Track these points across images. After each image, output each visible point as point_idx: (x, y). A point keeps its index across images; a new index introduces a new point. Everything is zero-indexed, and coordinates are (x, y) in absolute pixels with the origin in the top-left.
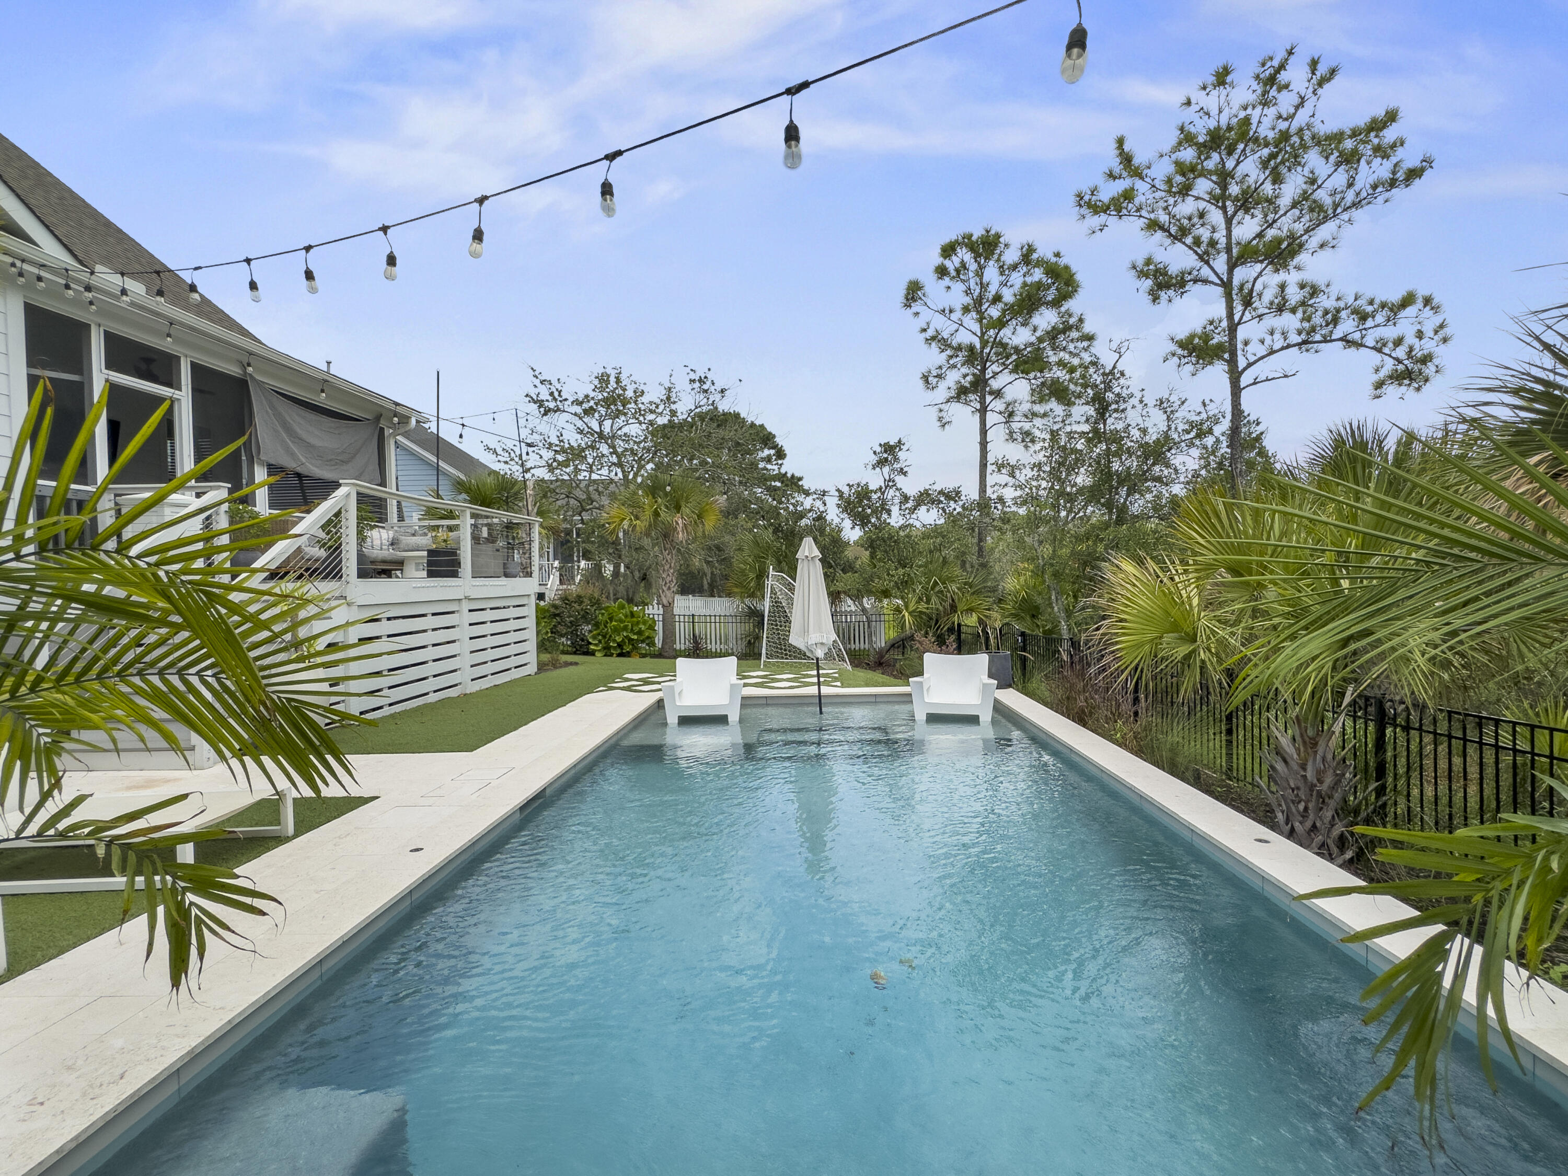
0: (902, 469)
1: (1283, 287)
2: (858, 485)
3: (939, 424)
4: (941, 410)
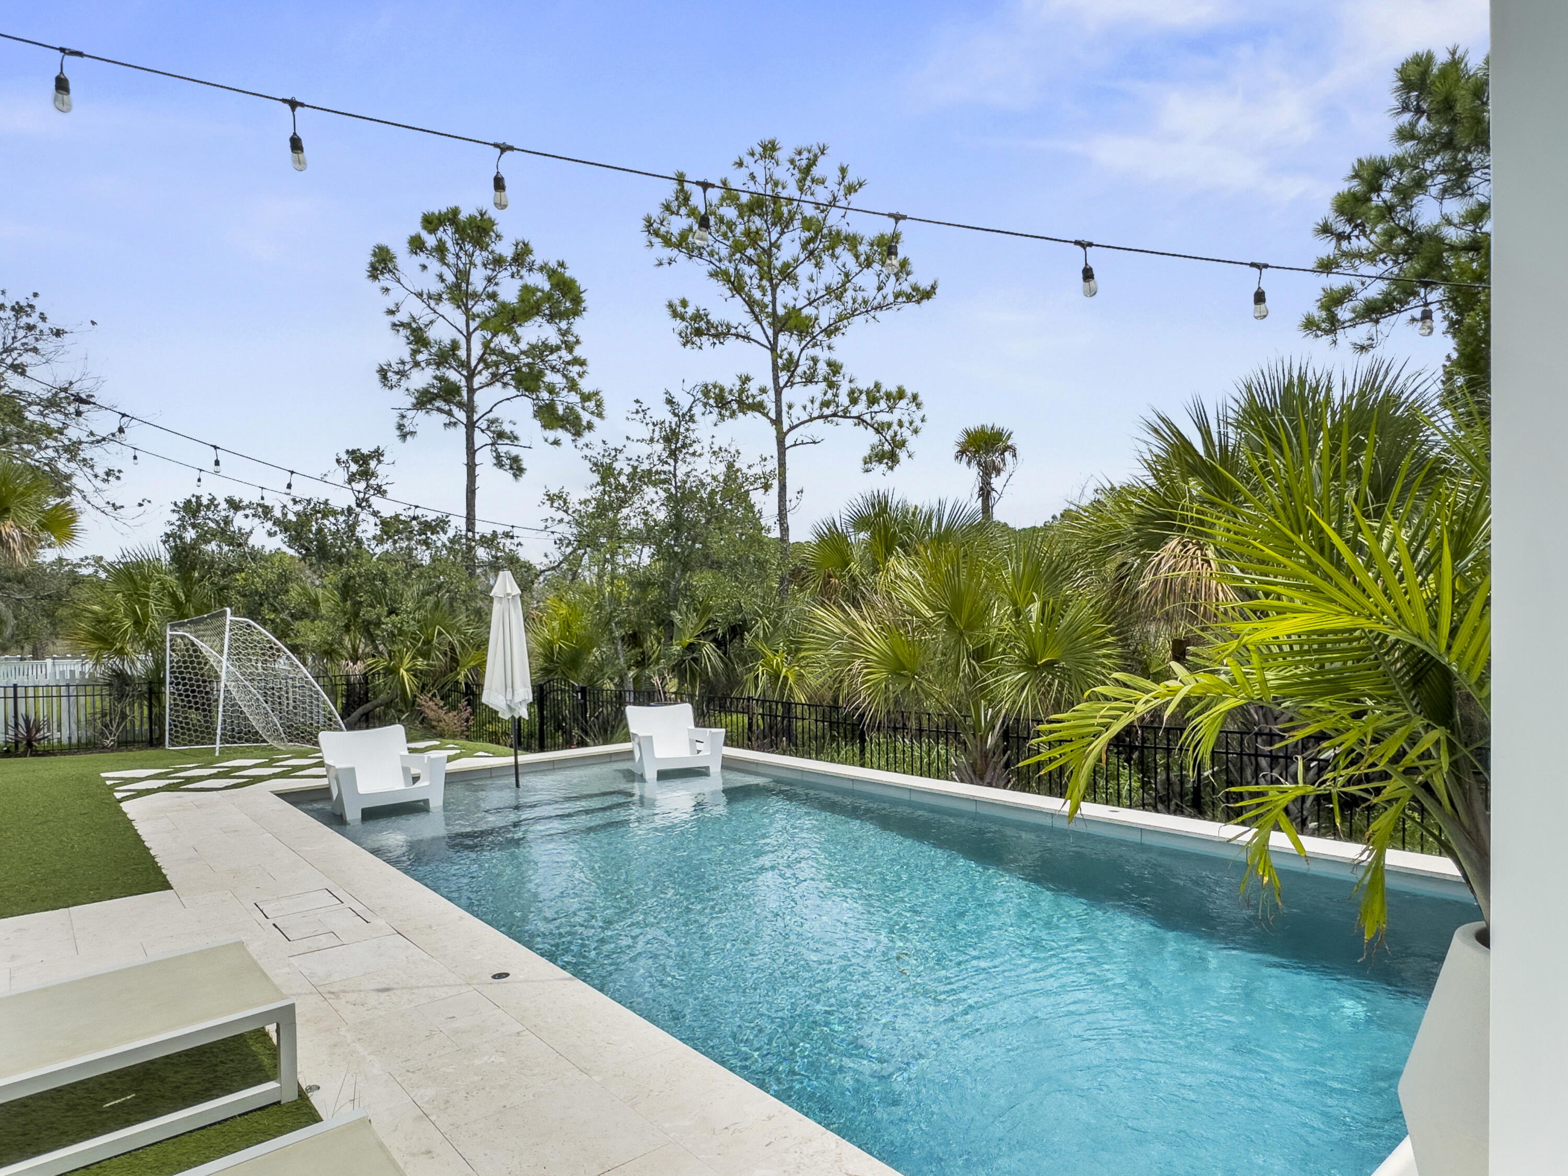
0: (380, 487)
1: (815, 360)
2: (309, 501)
3: (398, 433)
4: (403, 417)
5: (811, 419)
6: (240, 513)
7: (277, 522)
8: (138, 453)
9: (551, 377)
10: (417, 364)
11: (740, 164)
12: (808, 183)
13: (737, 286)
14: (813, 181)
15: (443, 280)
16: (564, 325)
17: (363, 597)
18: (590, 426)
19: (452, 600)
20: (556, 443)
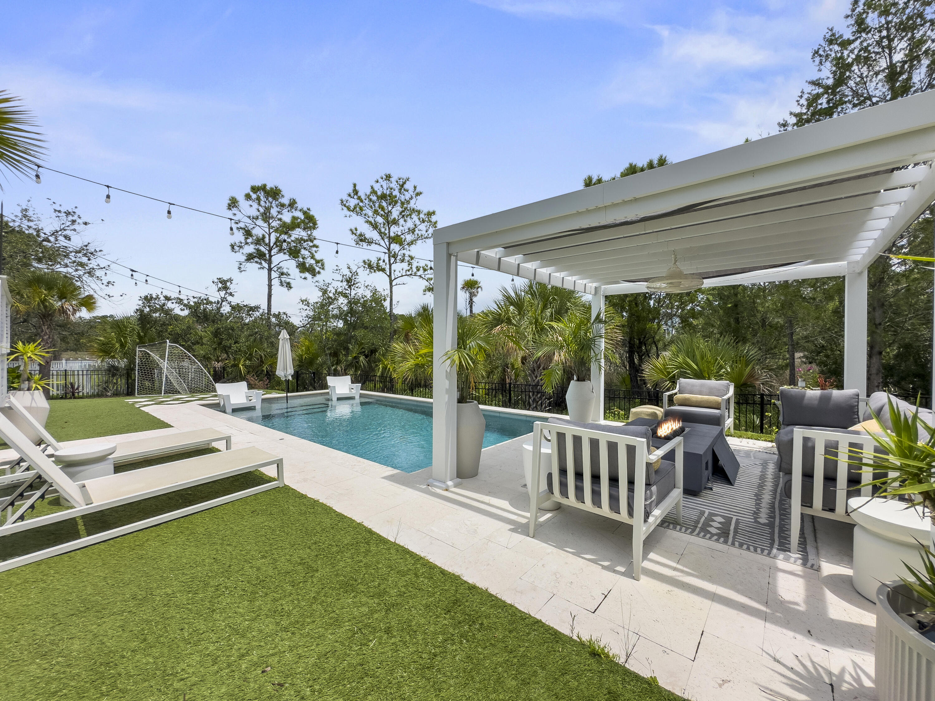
0: (231, 293)
1: (404, 254)
2: (200, 298)
3: (238, 270)
4: (241, 264)
5: (402, 276)
6: (170, 302)
7: (185, 305)
8: (137, 282)
9: (303, 252)
10: (247, 243)
11: (377, 182)
12: (403, 190)
13: (375, 226)
14: (404, 189)
15: (259, 211)
16: (309, 232)
17: (224, 336)
18: (319, 273)
19: (261, 338)
20: (305, 278)
